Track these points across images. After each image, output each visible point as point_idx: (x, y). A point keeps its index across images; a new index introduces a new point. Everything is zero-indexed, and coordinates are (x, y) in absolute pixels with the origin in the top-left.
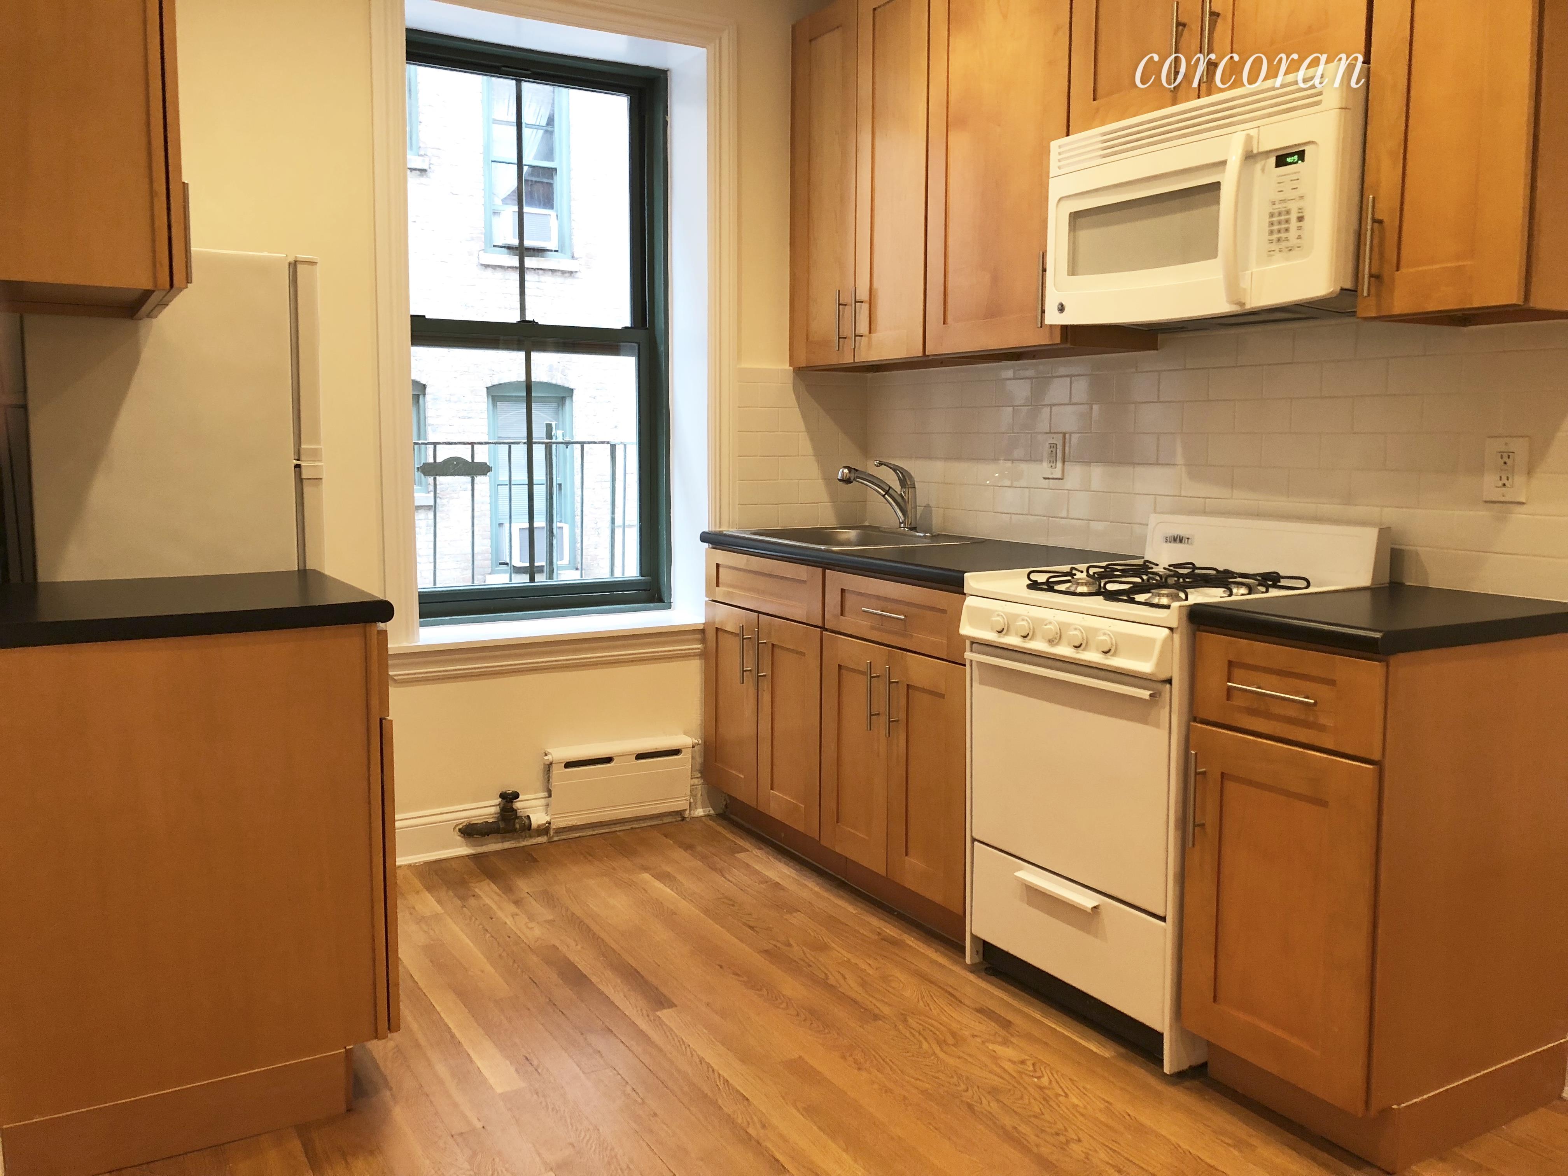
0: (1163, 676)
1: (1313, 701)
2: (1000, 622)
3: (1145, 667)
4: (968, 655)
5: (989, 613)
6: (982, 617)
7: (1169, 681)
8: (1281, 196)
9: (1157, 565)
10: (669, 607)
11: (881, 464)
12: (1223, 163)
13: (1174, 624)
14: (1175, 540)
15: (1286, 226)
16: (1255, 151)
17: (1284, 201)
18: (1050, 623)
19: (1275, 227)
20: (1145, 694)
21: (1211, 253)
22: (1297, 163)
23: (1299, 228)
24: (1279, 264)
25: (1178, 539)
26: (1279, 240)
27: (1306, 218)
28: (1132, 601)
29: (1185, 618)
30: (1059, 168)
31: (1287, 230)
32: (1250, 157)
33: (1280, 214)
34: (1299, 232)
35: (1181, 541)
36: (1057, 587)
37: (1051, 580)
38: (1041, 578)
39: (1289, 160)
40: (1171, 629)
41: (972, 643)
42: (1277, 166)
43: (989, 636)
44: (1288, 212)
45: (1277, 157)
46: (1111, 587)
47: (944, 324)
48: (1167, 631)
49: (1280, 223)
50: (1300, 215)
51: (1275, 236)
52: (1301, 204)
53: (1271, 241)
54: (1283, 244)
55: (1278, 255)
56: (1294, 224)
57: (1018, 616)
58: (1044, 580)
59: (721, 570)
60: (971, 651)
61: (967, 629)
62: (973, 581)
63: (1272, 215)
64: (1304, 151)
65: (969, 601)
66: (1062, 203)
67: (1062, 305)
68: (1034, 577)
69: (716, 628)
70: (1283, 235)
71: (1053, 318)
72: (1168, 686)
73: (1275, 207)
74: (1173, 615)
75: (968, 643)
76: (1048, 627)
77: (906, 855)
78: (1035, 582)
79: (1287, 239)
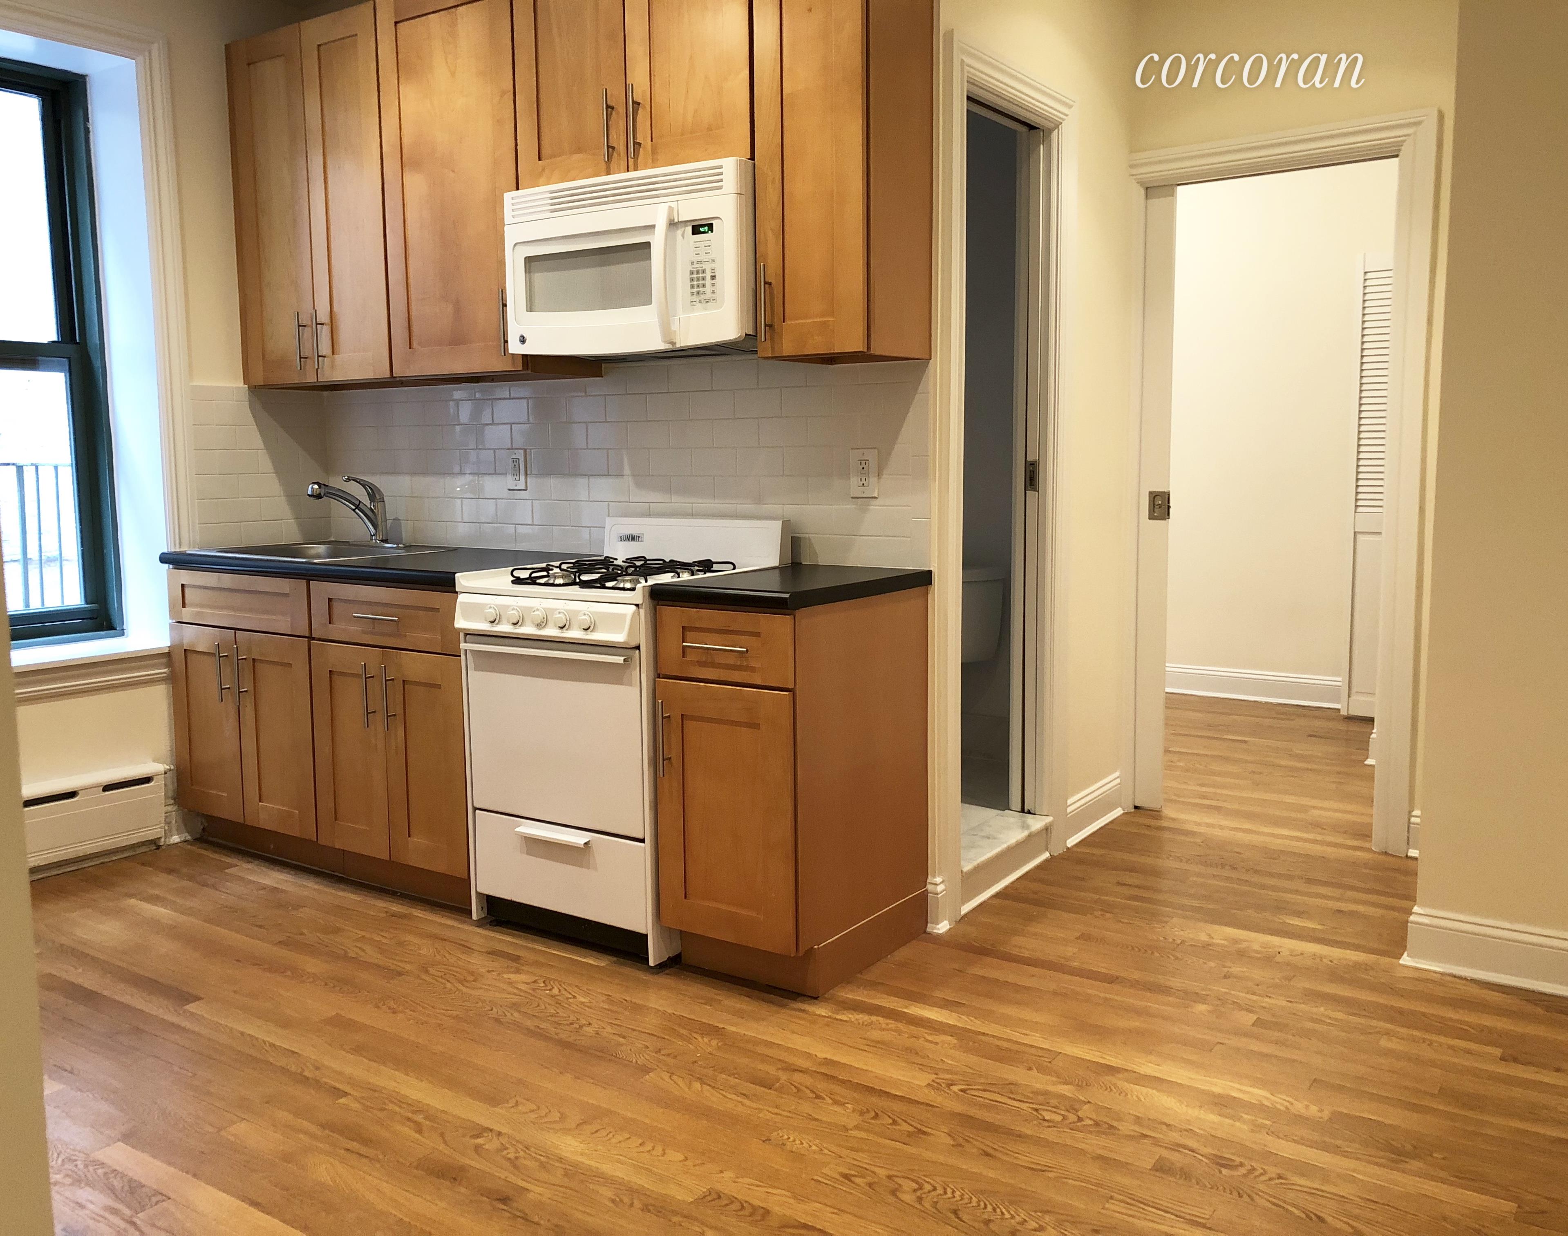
0: (634, 644)
1: (745, 650)
2: (491, 613)
3: (619, 637)
4: (463, 646)
5: (480, 607)
6: (474, 611)
7: (638, 648)
8: (699, 258)
9: (616, 559)
10: (122, 633)
11: (349, 479)
12: (653, 227)
13: (640, 602)
14: (628, 539)
15: (704, 282)
16: (676, 220)
17: (701, 262)
18: (538, 610)
19: (695, 283)
20: (620, 660)
21: (647, 300)
22: (707, 232)
23: (713, 285)
24: (700, 313)
25: (632, 538)
26: (698, 293)
27: (717, 277)
28: (604, 587)
29: (647, 595)
30: (513, 217)
31: (704, 286)
32: (673, 224)
33: (698, 272)
34: (713, 288)
35: (633, 539)
36: (538, 581)
37: (534, 575)
38: (524, 574)
39: (702, 229)
40: (637, 605)
41: (466, 635)
42: (694, 233)
43: (483, 626)
44: (704, 271)
45: (693, 227)
46: (585, 577)
47: (410, 348)
48: (634, 607)
49: (698, 279)
50: (713, 274)
51: (695, 290)
52: (713, 265)
53: (692, 294)
54: (702, 297)
55: (699, 305)
56: (708, 281)
57: (508, 606)
58: (527, 576)
59: (187, 590)
60: (465, 642)
61: (461, 623)
62: (463, 580)
63: (692, 273)
64: (712, 224)
65: (461, 598)
66: (517, 247)
67: (522, 337)
68: (516, 573)
69: (185, 650)
70: (702, 290)
71: (515, 347)
72: (637, 651)
73: (694, 266)
74: (638, 596)
75: (462, 635)
76: (535, 613)
77: (409, 836)
78: (518, 578)
79: (704, 293)
